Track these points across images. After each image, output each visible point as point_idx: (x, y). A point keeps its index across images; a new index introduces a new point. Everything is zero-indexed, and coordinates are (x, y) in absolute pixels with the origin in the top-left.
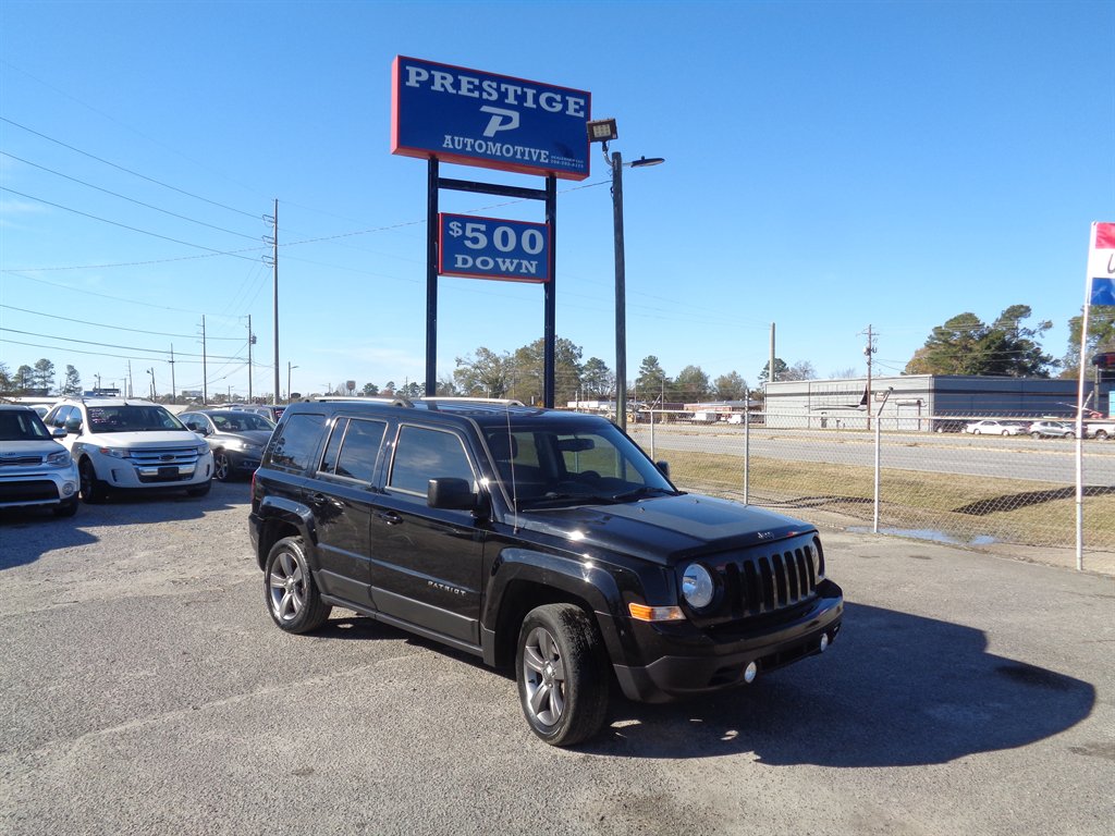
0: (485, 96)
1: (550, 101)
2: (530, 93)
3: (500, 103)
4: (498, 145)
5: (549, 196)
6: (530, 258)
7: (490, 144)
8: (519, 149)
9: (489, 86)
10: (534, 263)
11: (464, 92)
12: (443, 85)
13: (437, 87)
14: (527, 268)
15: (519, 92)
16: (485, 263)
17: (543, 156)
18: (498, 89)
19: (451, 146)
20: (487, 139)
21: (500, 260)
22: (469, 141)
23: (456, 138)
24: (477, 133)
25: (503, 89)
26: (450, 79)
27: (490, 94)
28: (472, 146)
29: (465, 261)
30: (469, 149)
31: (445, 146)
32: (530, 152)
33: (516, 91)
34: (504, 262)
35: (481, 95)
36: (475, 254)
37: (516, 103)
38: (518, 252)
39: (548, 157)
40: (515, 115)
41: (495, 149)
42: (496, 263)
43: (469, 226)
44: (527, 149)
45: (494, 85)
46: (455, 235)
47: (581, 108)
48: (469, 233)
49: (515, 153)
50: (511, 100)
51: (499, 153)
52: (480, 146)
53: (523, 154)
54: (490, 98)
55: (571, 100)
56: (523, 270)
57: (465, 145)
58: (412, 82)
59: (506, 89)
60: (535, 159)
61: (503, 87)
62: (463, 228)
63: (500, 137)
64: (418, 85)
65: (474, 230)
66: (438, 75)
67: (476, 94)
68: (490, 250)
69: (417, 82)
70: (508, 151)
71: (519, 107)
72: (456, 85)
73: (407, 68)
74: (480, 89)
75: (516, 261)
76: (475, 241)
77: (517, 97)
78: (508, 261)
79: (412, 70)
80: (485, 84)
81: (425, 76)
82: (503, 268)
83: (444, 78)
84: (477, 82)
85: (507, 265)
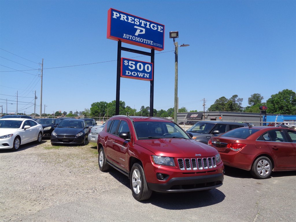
0: (135, 23)
1: (153, 26)
2: (148, 23)
3: (140, 25)
4: (139, 38)
5: (152, 55)
6: (147, 73)
7: (137, 38)
9: (137, 20)
10: (148, 75)
11: (129, 21)
12: (123, 19)
13: (122, 19)
14: (146, 76)
15: (145, 23)
16: (134, 74)
17: (151, 43)
18: (139, 21)
19: (125, 37)
21: (139, 73)
22: (131, 36)
23: (127, 35)
24: (133, 34)
25: (141, 22)
26: (126, 17)
27: (137, 23)
28: (132, 38)
29: (129, 73)
30: (130, 39)
31: (124, 37)
32: (148, 41)
33: (144, 23)
34: (140, 74)
35: (134, 23)
36: (132, 71)
37: (144, 26)
38: (144, 71)
39: (153, 43)
40: (144, 30)
41: (138, 39)
42: (138, 74)
43: (130, 62)
44: (147, 40)
45: (138, 20)
46: (126, 65)
47: (162, 30)
48: (130, 64)
49: (144, 41)
50: (143, 25)
51: (139, 41)
52: (134, 38)
53: (146, 42)
55: (159, 27)
56: (145, 77)
57: (129, 37)
58: (115, 17)
59: (142, 22)
60: (149, 43)
61: (141, 21)
62: (128, 63)
63: (140, 36)
64: (116, 18)
66: (122, 15)
68: (136, 70)
69: (116, 17)
70: (142, 40)
71: (145, 27)
73: (113, 12)
74: (134, 21)
75: (143, 74)
76: (132, 67)
78: (141, 73)
79: (115, 13)
80: (136, 20)
81: (118, 15)
82: (140, 76)
83: (124, 16)
84: (133, 19)
85: (141, 75)
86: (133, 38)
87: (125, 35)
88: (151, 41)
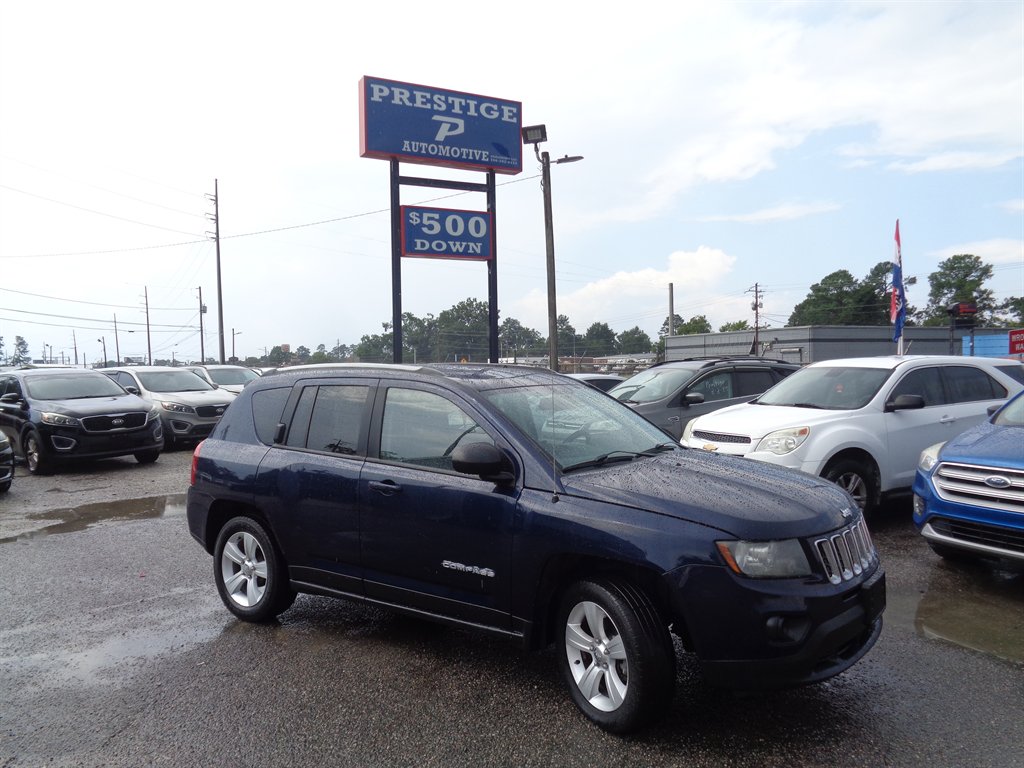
0: (436, 107)
1: (488, 110)
2: (472, 104)
3: (448, 112)
4: (448, 148)
5: (490, 189)
6: (475, 240)
7: (441, 147)
8: (464, 150)
9: (439, 99)
10: (479, 245)
11: (418, 104)
12: (401, 100)
13: (396, 101)
14: (473, 249)
15: (463, 104)
16: (440, 246)
17: (484, 156)
18: (446, 102)
19: (409, 150)
20: (438, 143)
21: (451, 243)
22: (424, 145)
23: (413, 143)
24: (430, 138)
25: (450, 102)
26: (407, 94)
27: (439, 106)
28: (427, 149)
29: (423, 245)
30: (423, 152)
31: (404, 149)
32: (473, 153)
33: (460, 103)
34: (455, 245)
35: (432, 106)
36: (431, 238)
37: (461, 112)
38: (466, 237)
39: (488, 156)
40: (461, 123)
41: (445, 151)
42: (448, 245)
43: (426, 216)
44: (471, 151)
45: (443, 98)
46: (414, 223)
47: (514, 115)
48: (426, 222)
50: (457, 110)
51: (448, 155)
52: (433, 149)
53: (468, 155)
54: (440, 109)
55: (506, 109)
56: (471, 251)
57: (421, 149)
58: (376, 98)
59: (453, 101)
60: (477, 158)
61: (450, 99)
62: (421, 217)
63: (449, 141)
64: (381, 100)
65: (429, 219)
66: (396, 91)
67: (429, 106)
68: (443, 235)
69: (380, 97)
70: (455, 152)
71: (464, 116)
72: (412, 99)
73: (372, 85)
74: (431, 101)
75: (464, 244)
76: (431, 227)
77: (461, 107)
78: (458, 244)
79: (376, 88)
80: (436, 98)
81: (386, 92)
82: (454, 250)
83: (402, 93)
84: (428, 96)
85: (458, 247)
86: (430, 148)
87: (407, 143)
88: (484, 153)
